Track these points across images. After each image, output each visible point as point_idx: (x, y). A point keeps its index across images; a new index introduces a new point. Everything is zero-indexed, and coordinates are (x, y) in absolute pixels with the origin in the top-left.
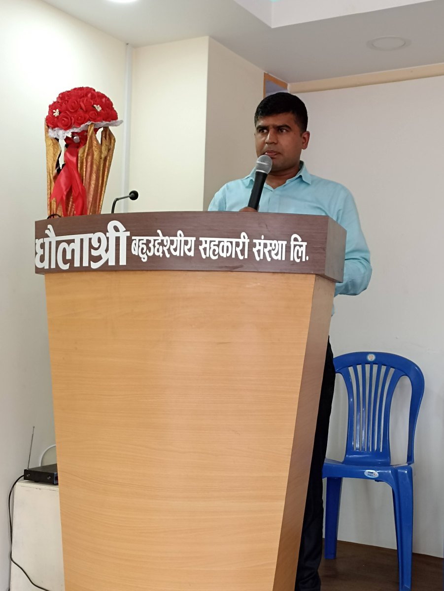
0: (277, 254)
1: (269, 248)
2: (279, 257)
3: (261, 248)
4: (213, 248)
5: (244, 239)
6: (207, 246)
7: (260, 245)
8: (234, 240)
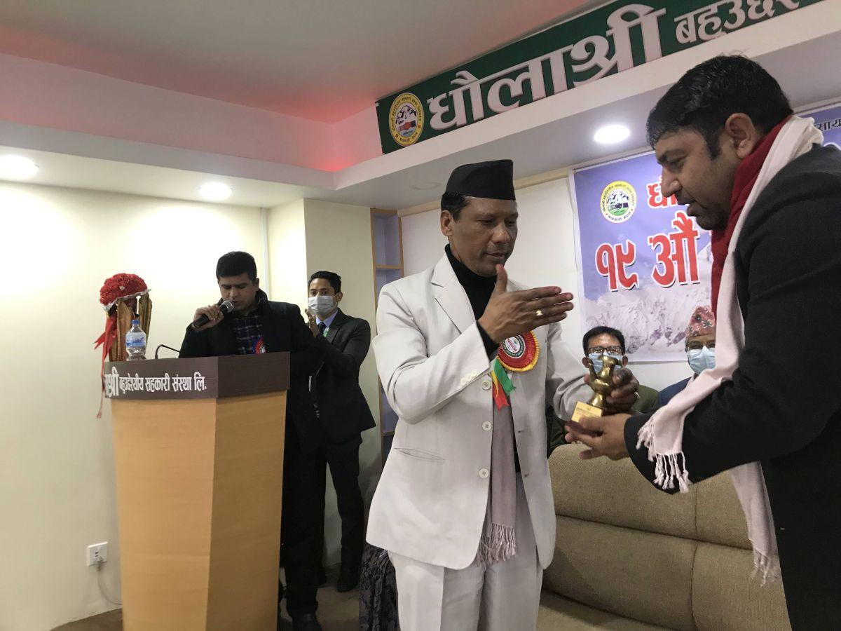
5: (167, 377)
6: (149, 383)
8: (162, 379)
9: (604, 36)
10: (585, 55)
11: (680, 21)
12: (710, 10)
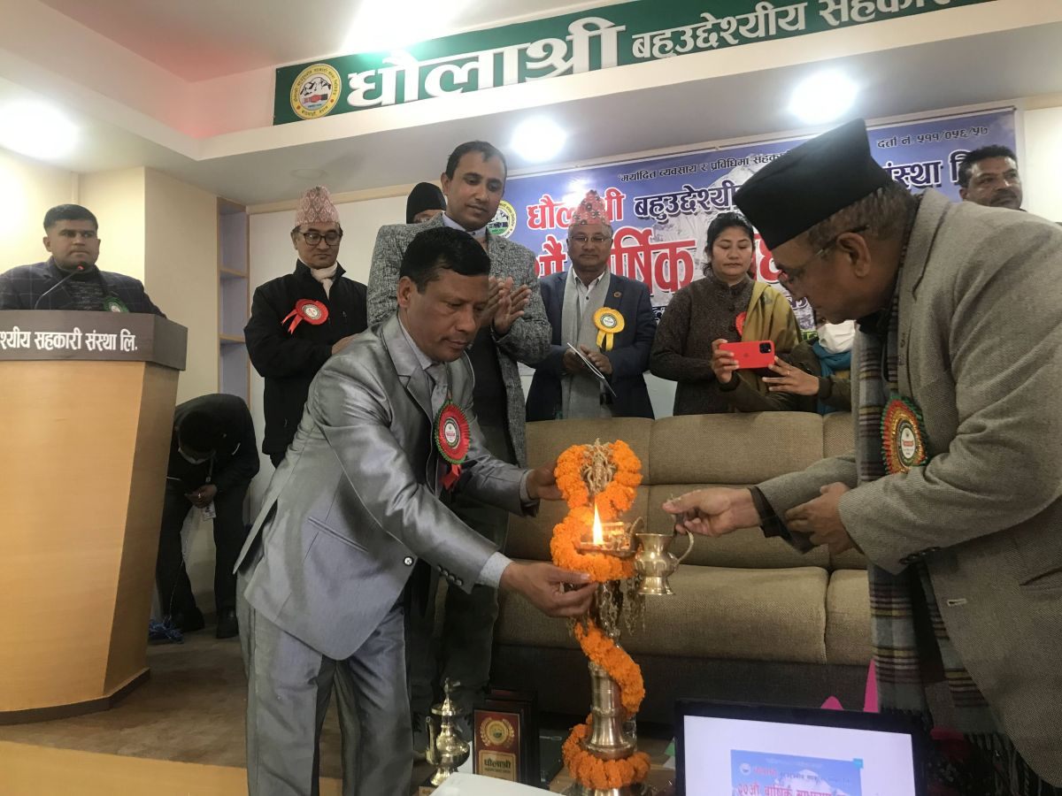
0: (108, 345)
1: (100, 340)
2: (110, 348)
3: (93, 340)
4: (48, 340)
5: (77, 332)
6: (42, 339)
7: (92, 337)
8: (68, 334)
9: (564, 40)
10: (543, 54)
11: (637, 39)
12: (664, 34)
